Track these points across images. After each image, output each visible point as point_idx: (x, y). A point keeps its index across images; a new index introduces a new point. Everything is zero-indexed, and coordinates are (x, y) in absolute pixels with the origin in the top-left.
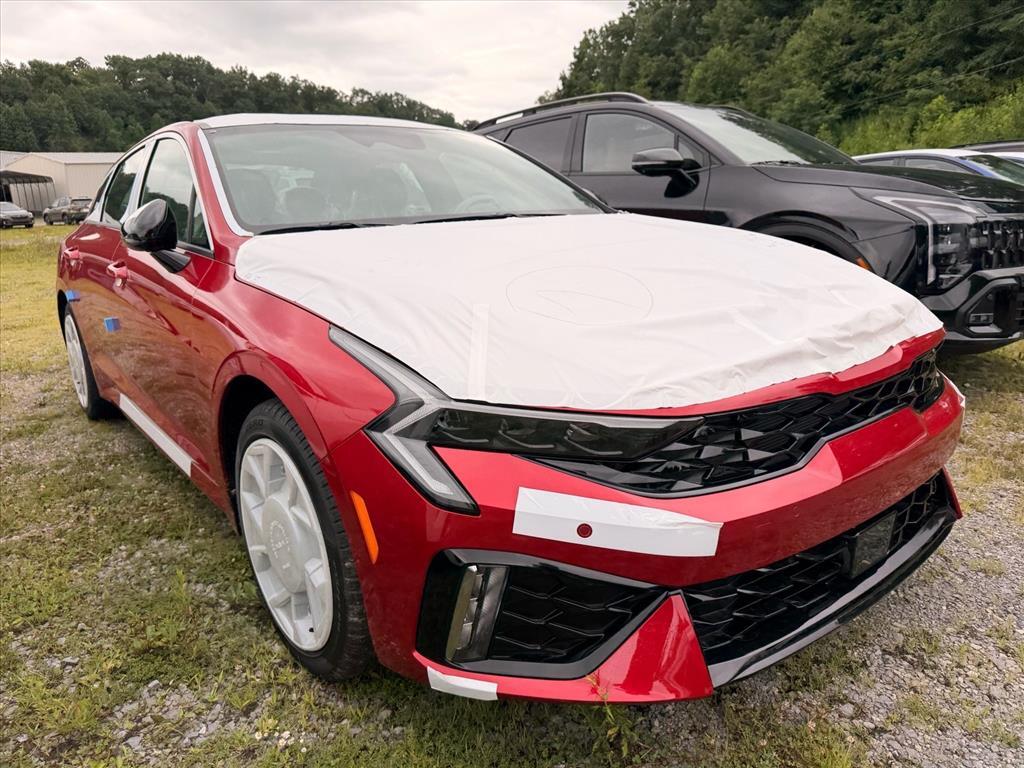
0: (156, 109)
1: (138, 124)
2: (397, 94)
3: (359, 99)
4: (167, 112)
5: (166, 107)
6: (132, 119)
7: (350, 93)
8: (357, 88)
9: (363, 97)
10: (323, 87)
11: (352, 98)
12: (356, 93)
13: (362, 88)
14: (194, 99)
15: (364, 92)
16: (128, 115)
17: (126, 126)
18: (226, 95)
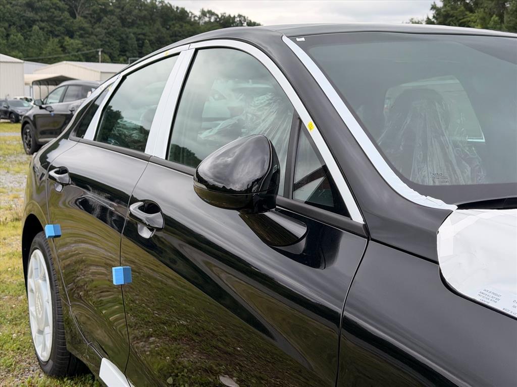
0: (34, 22)
1: (19, 34)
2: (240, 16)
3: (207, 19)
4: (43, 25)
5: (42, 21)
6: (13, 30)
7: (198, 14)
8: (206, 10)
9: (210, 18)
10: (177, 8)
11: (200, 18)
12: (204, 13)
13: (210, 9)
14: (66, 14)
15: (211, 13)
16: (10, 26)
17: (8, 35)
18: (94, 12)
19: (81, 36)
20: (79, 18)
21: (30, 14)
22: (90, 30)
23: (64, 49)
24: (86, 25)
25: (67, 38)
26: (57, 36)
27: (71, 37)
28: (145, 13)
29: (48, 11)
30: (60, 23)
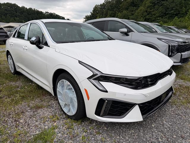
0: (7, 14)
1: (4, 17)
2: (54, 13)
3: (47, 14)
7: (45, 12)
10: (40, 11)
12: (46, 12)
15: (48, 12)
18: (21, 11)
19: (19, 17)
20: (18, 13)
21: (6, 12)
22: (21, 16)
23: (15, 20)
24: (20, 15)
25: (16, 17)
26: (13, 17)
27: (17, 17)
28: (32, 12)
29: (10, 11)
30: (14, 14)
